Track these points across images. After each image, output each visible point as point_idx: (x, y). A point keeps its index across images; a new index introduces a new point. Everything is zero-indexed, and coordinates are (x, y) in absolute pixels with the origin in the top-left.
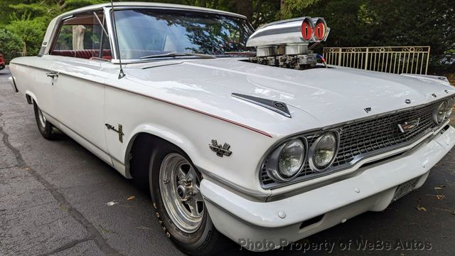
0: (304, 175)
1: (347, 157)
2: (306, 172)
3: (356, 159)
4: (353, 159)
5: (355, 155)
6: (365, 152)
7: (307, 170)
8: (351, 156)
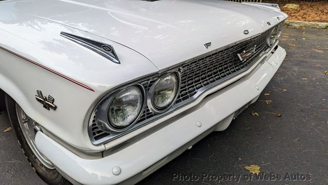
0: (144, 119)
1: (190, 92)
2: (146, 116)
3: (199, 92)
4: (196, 92)
5: (197, 89)
6: (208, 83)
7: (147, 114)
8: (194, 90)
